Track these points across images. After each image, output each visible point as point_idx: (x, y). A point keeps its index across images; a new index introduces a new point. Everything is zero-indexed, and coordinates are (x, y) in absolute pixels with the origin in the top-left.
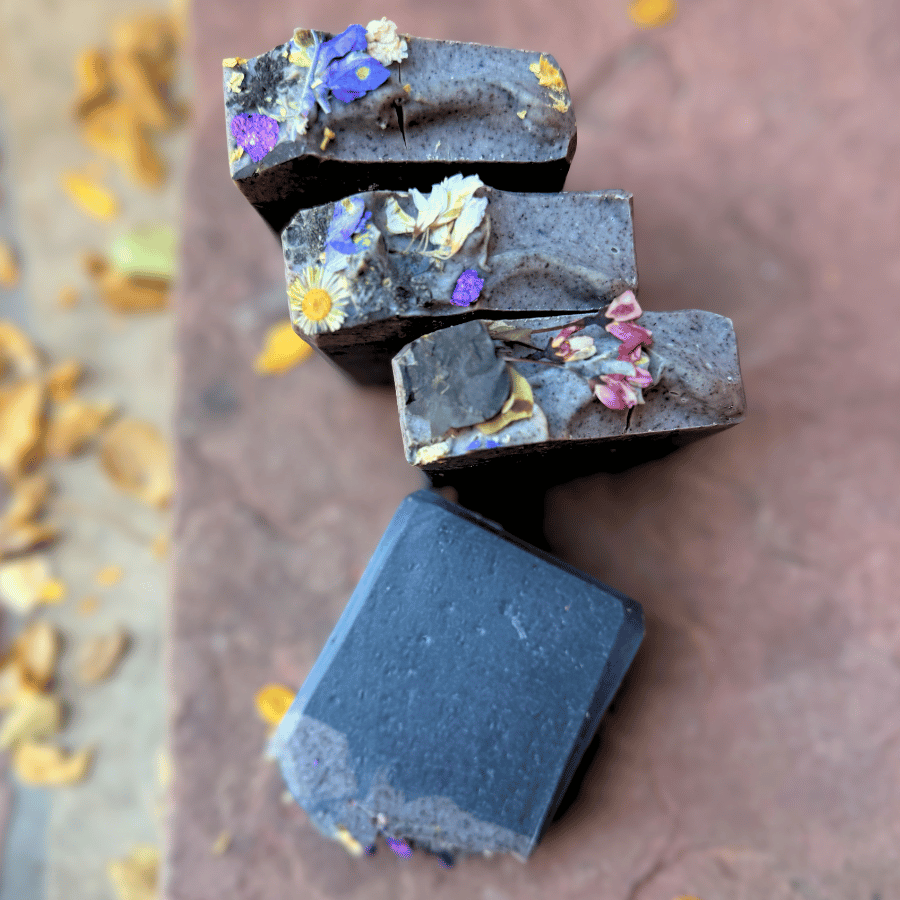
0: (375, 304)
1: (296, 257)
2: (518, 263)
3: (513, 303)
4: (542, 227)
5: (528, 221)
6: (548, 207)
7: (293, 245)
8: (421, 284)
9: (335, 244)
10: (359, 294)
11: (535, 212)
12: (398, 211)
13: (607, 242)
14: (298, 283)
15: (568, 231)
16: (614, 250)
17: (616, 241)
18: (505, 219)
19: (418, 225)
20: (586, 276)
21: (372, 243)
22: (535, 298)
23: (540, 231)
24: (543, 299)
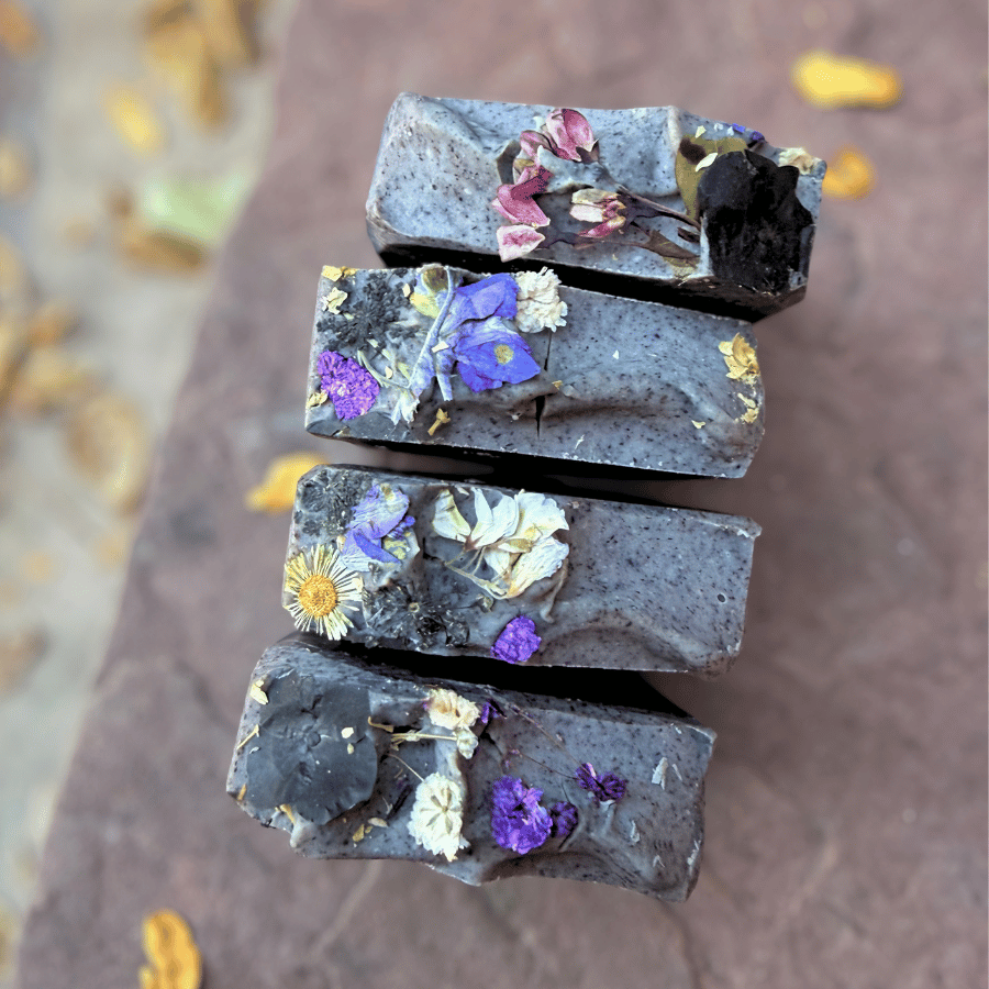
0: (391, 630)
1: (306, 524)
2: (591, 618)
3: (574, 657)
4: (633, 556)
5: (618, 545)
6: (647, 529)
7: (307, 507)
8: (458, 622)
9: (360, 537)
10: (373, 612)
11: (630, 534)
12: (451, 508)
13: (714, 585)
14: (301, 560)
15: (666, 566)
16: (721, 598)
17: (726, 586)
18: (588, 542)
19: (473, 538)
20: (677, 645)
21: (406, 557)
22: (604, 653)
23: (630, 562)
24: (614, 656)
